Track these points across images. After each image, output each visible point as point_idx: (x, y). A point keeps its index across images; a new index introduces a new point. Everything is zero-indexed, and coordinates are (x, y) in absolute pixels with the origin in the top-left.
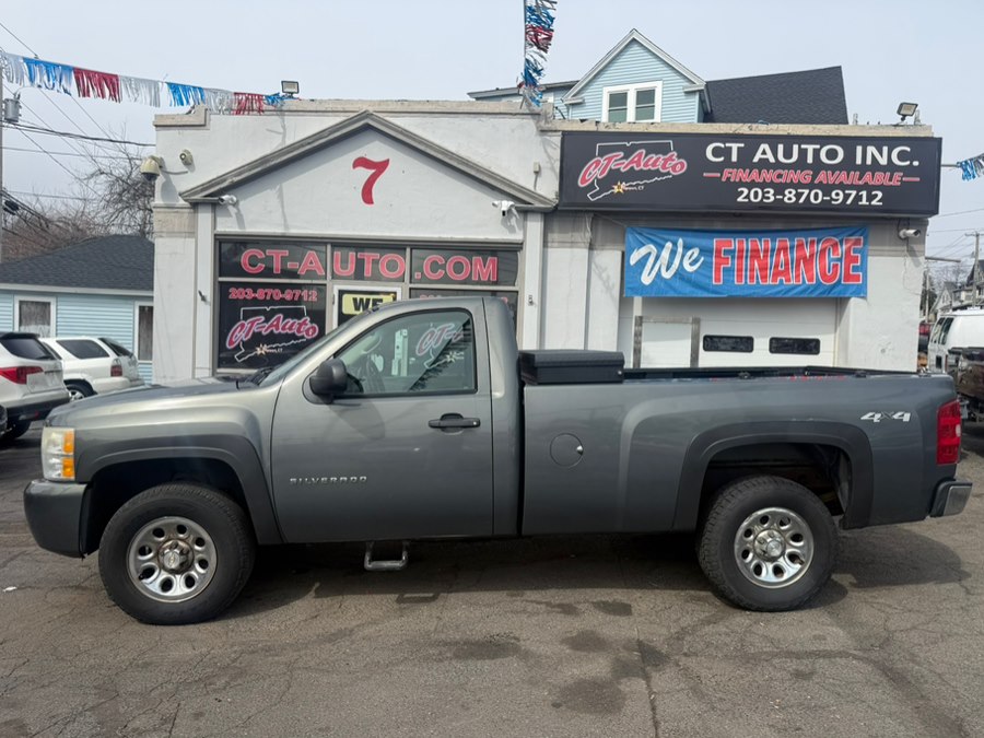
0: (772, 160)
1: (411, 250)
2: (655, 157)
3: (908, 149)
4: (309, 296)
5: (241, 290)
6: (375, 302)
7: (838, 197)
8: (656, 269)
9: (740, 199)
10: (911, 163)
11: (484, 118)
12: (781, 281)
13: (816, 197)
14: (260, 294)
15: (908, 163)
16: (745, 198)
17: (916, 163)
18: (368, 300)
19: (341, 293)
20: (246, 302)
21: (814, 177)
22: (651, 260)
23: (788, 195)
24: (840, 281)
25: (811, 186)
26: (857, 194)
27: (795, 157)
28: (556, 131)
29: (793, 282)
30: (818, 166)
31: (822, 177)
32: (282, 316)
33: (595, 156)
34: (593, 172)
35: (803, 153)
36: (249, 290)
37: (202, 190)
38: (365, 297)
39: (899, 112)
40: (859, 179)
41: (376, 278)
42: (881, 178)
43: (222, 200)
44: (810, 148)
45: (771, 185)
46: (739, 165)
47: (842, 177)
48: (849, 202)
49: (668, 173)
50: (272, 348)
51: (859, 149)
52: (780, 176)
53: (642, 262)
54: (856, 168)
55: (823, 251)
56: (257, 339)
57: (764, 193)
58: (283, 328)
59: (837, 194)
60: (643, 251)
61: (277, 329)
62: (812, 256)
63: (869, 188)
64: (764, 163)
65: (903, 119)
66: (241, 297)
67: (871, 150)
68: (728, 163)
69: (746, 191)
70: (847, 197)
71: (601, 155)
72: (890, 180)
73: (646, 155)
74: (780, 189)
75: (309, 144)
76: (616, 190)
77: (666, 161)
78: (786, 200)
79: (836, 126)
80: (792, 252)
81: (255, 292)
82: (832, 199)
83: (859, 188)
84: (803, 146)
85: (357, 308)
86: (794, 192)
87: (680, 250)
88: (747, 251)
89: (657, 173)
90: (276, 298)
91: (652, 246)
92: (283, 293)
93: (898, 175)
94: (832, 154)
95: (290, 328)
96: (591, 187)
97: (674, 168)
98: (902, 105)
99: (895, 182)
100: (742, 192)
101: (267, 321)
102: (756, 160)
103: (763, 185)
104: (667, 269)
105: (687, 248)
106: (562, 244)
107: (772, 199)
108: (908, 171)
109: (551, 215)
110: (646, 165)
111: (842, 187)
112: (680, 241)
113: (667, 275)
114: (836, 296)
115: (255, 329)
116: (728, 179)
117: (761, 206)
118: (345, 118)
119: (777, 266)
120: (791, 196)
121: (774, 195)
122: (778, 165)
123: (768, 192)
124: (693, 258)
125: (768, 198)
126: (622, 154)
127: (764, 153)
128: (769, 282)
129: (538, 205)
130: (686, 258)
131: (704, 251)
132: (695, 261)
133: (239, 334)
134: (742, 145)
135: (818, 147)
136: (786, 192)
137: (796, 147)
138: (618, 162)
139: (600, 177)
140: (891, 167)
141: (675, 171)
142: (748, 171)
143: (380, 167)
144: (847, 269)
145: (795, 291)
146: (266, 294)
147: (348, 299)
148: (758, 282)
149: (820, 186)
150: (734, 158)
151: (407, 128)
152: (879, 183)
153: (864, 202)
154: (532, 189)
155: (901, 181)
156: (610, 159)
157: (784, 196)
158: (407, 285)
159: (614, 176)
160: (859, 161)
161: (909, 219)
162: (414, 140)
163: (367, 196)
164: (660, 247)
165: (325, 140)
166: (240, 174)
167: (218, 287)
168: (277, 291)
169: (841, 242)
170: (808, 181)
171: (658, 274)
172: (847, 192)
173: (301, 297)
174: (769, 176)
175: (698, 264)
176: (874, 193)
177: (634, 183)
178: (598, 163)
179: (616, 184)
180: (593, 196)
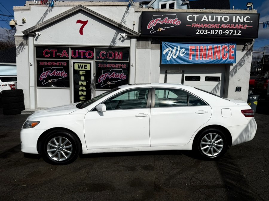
0: (207, 21)
1: (96, 49)
2: (171, 20)
3: (249, 17)
4: (64, 64)
5: (43, 62)
6: (85, 65)
8: (171, 55)
9: (197, 33)
11: (118, 7)
12: (210, 59)
13: (221, 32)
14: (49, 64)
15: (249, 21)
17: (251, 22)
19: (74, 63)
20: (45, 66)
21: (220, 26)
22: (170, 52)
24: (228, 59)
25: (219, 29)
26: (233, 31)
27: (214, 20)
28: (140, 11)
29: (214, 59)
30: (221, 22)
31: (222, 26)
32: (56, 70)
33: (152, 19)
34: (152, 24)
35: (217, 18)
36: (45, 62)
37: (29, 31)
38: (81, 64)
40: (234, 27)
41: (85, 58)
42: (241, 26)
43: (35, 34)
44: (219, 17)
45: (207, 29)
46: (196, 22)
47: (229, 26)
48: (230, 34)
49: (175, 25)
50: (53, 80)
51: (234, 17)
52: (209, 26)
53: (167, 54)
54: (233, 23)
55: (223, 49)
56: (49, 78)
57: (204, 31)
58: (57, 74)
59: (227, 32)
60: (167, 50)
61: (55, 74)
62: (219, 51)
64: (205, 21)
65: (248, 8)
66: (43, 65)
67: (238, 17)
68: (193, 22)
71: (154, 19)
72: (243, 27)
73: (168, 19)
74: (209, 30)
75: (62, 15)
76: (159, 30)
77: (174, 21)
78: (211, 33)
79: (227, 10)
80: (213, 50)
81: (47, 63)
82: (225, 33)
83: (234, 30)
84: (217, 16)
85: (79, 68)
86: (214, 31)
87: (179, 49)
88: (199, 49)
89: (172, 25)
90: (54, 65)
91: (170, 48)
92: (56, 63)
93: (246, 25)
94: (226, 19)
95: (59, 74)
96: (151, 29)
98: (248, 3)
99: (245, 28)
100: (198, 31)
101: (51, 72)
102: (202, 21)
103: (204, 29)
104: (175, 55)
106: (143, 47)
108: (249, 24)
109: (139, 38)
110: (168, 22)
111: (229, 29)
112: (179, 46)
113: (175, 57)
114: (226, 63)
115: (48, 74)
116: (194, 27)
117: (204, 35)
118: (73, 7)
119: (208, 54)
120: (213, 32)
121: (208, 32)
122: (209, 22)
123: (206, 31)
125: (206, 33)
126: (161, 19)
127: (205, 18)
128: (206, 59)
129: (135, 35)
130: (181, 52)
131: (186, 49)
132: (184, 53)
133: (43, 76)
134: (198, 16)
135: (221, 16)
136: (211, 31)
137: (215, 17)
138: (159, 21)
139: (154, 26)
140: (244, 23)
141: (177, 24)
142: (200, 24)
143: (85, 23)
144: (230, 55)
145: (214, 62)
146: (51, 63)
147: (76, 65)
148: (203, 59)
149: (222, 29)
150: (195, 20)
151: (93, 10)
152: (240, 28)
153: (235, 34)
154: (133, 30)
155: (247, 27)
156: (157, 20)
158: (95, 60)
159: (158, 26)
160: (234, 21)
162: (95, 14)
163: (81, 32)
164: (173, 48)
165: (67, 14)
166: (41, 25)
167: (36, 61)
168: (54, 62)
169: (228, 46)
170: (218, 27)
171: (172, 57)
172: (230, 31)
173: (62, 64)
174: (206, 26)
175: (185, 54)
176: (238, 31)
177: (164, 28)
178: (153, 21)
179: (159, 28)
180: (152, 32)
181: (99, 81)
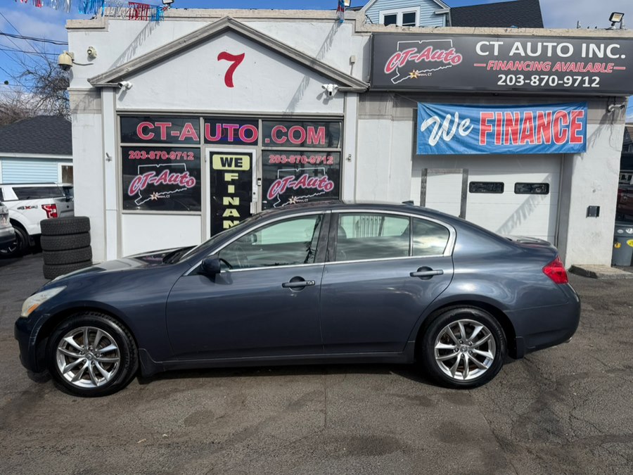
0: (523, 54)
1: (263, 121)
2: (439, 52)
3: (618, 46)
4: (188, 156)
5: (137, 152)
6: (236, 159)
7: (568, 81)
8: (440, 134)
9: (500, 83)
10: (620, 56)
12: (527, 142)
13: (553, 81)
14: (152, 155)
15: (618, 56)
16: (503, 82)
17: (623, 57)
18: (231, 159)
19: (212, 154)
20: (141, 161)
21: (552, 66)
22: (436, 127)
23: (534, 80)
24: (567, 142)
25: (550, 74)
26: (582, 79)
27: (539, 52)
28: (367, 32)
29: (536, 143)
30: (555, 58)
31: (558, 66)
32: (168, 171)
33: (397, 51)
34: (395, 63)
35: (545, 49)
36: (143, 152)
37: (106, 77)
38: (229, 157)
39: (610, 19)
40: (584, 68)
41: (237, 142)
42: (599, 67)
43: (121, 85)
44: (550, 45)
45: (522, 72)
46: (497, 58)
47: (571, 66)
48: (576, 85)
49: (449, 64)
50: (161, 195)
51: (584, 46)
52: (528, 66)
53: (429, 130)
54: (582, 60)
55: (557, 120)
56: (151, 189)
57: (516, 79)
58: (170, 180)
59: (568, 79)
60: (430, 121)
61: (165, 181)
62: (548, 123)
63: (590, 75)
64: (517, 56)
65: (612, 25)
66: (138, 158)
67: (592, 46)
68: (491, 57)
69: (504, 77)
70: (574, 81)
71: (401, 50)
72: (605, 69)
73: (433, 51)
74: (528, 76)
75: (185, 42)
76: (412, 76)
77: (447, 54)
78: (532, 83)
80: (535, 121)
81: (148, 153)
82: (565, 83)
83: (583, 75)
84: (545, 44)
85: (224, 165)
86: (538, 77)
87: (457, 120)
88: (504, 121)
89: (441, 64)
90: (163, 158)
91: (437, 117)
92: (168, 154)
93: (610, 65)
94: (565, 50)
95: (175, 180)
96: (394, 73)
97: (453, 60)
98: (613, 14)
99: (609, 71)
100: (501, 78)
101: (157, 175)
102: (511, 54)
103: (516, 73)
104: (448, 134)
105: (461, 118)
106: (372, 116)
107: (522, 83)
108: (618, 62)
109: (364, 95)
110: (433, 58)
111: (572, 74)
112: (457, 114)
113: (447, 139)
114: (564, 152)
115: (149, 181)
116: (492, 68)
117: (515, 88)
118: (210, 22)
119: (524, 131)
120: (536, 80)
121: (524, 80)
122: (527, 58)
123: (520, 78)
124: (466, 126)
126: (416, 49)
127: (517, 49)
128: (519, 143)
129: (355, 87)
130: (461, 126)
131: (474, 120)
132: (467, 128)
133: (139, 184)
134: (502, 43)
135: (555, 44)
136: (533, 78)
137: (540, 45)
138: (413, 55)
139: (400, 66)
140: (606, 58)
141: (454, 62)
142: (505, 62)
143: (238, 59)
144: (573, 134)
145: (537, 149)
146: (156, 155)
147: (217, 158)
148: (511, 143)
149: (556, 73)
150: (496, 53)
151: (258, 29)
152: (597, 71)
153: (587, 85)
154: (349, 74)
155: (613, 69)
156: (407, 53)
157: (531, 80)
158: (260, 146)
159: (411, 66)
160: (584, 55)
161: (615, 97)
162: (263, 38)
163: (229, 81)
164: (443, 118)
165: (197, 39)
166: (134, 65)
167: (120, 150)
168: (164, 152)
169: (569, 113)
170: (548, 69)
171: (441, 138)
172: (575, 77)
173: (182, 157)
174: (520, 65)
175: (470, 130)
176: (593, 78)
177: (425, 71)
178: (399, 56)
179: (412, 71)
180: (395, 80)
181: (271, 196)
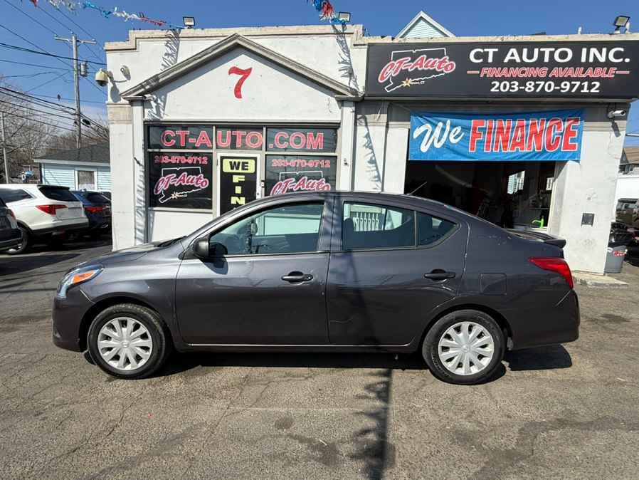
0: (518, 60)
1: (267, 129)
2: (433, 60)
3: (622, 50)
4: (202, 160)
6: (244, 163)
7: (565, 87)
8: (431, 141)
9: (493, 90)
10: (624, 60)
11: (315, 37)
12: (517, 149)
13: (549, 87)
15: (621, 60)
16: (496, 89)
17: (627, 60)
18: (239, 163)
19: (223, 158)
21: (549, 72)
22: (428, 135)
23: (529, 86)
25: (546, 79)
26: (581, 84)
27: (536, 58)
28: (365, 45)
29: (526, 150)
30: (553, 64)
31: (555, 72)
32: (186, 174)
33: (390, 61)
34: (389, 71)
35: (542, 55)
36: (166, 157)
37: (134, 91)
38: (237, 161)
40: (583, 73)
41: (243, 148)
42: (600, 72)
43: (146, 98)
44: (547, 51)
45: (517, 79)
46: (494, 65)
47: (570, 72)
48: (574, 90)
49: (442, 72)
50: (180, 194)
51: (584, 50)
52: (523, 72)
53: (421, 137)
54: (581, 65)
56: (172, 189)
57: (511, 85)
58: (187, 182)
59: (565, 85)
60: (422, 129)
61: (184, 182)
62: (541, 131)
63: (590, 80)
64: (512, 63)
66: (162, 162)
67: (593, 51)
68: (485, 64)
69: (497, 84)
70: (572, 86)
71: (395, 60)
72: (607, 73)
73: (427, 59)
74: (523, 82)
76: (405, 84)
77: (441, 63)
78: (527, 90)
79: (566, 36)
80: (527, 129)
82: (561, 89)
83: (582, 80)
84: (542, 50)
85: (232, 168)
86: (533, 83)
87: (448, 128)
89: (435, 72)
90: (182, 162)
91: (429, 125)
93: (613, 70)
94: (563, 55)
96: (388, 82)
97: (446, 68)
98: (617, 18)
99: (610, 75)
100: (495, 85)
101: (177, 177)
102: (506, 61)
103: (510, 79)
104: (439, 141)
105: (453, 126)
106: (368, 123)
107: (517, 89)
108: (620, 66)
109: (360, 104)
110: (426, 66)
111: (570, 79)
112: (449, 122)
113: (438, 145)
115: (171, 182)
116: (485, 75)
117: (509, 94)
118: (222, 40)
119: (515, 139)
120: (531, 87)
121: (519, 86)
122: (523, 64)
123: (514, 84)
124: (457, 134)
126: (410, 59)
127: (512, 55)
128: (509, 150)
129: (350, 95)
130: (452, 134)
131: (465, 129)
132: (458, 136)
133: (162, 186)
134: (498, 50)
135: (553, 49)
136: (527, 84)
137: (536, 51)
138: (407, 64)
139: (393, 75)
140: (608, 64)
141: (447, 70)
142: (500, 69)
143: (246, 73)
144: (566, 141)
145: (526, 157)
146: (177, 159)
147: (227, 162)
148: (500, 151)
149: (553, 79)
150: (490, 60)
151: (263, 45)
152: (598, 76)
153: (585, 90)
154: (347, 85)
155: (615, 74)
156: (401, 63)
157: (526, 86)
158: (264, 152)
159: (404, 75)
161: (616, 103)
163: (238, 93)
164: (435, 126)
165: (210, 55)
166: (156, 80)
168: (184, 157)
169: (564, 121)
170: (544, 75)
171: (432, 144)
172: (573, 83)
174: (515, 72)
175: (460, 138)
176: (593, 83)
177: (418, 80)
178: (393, 65)
179: (405, 80)
180: (389, 89)
